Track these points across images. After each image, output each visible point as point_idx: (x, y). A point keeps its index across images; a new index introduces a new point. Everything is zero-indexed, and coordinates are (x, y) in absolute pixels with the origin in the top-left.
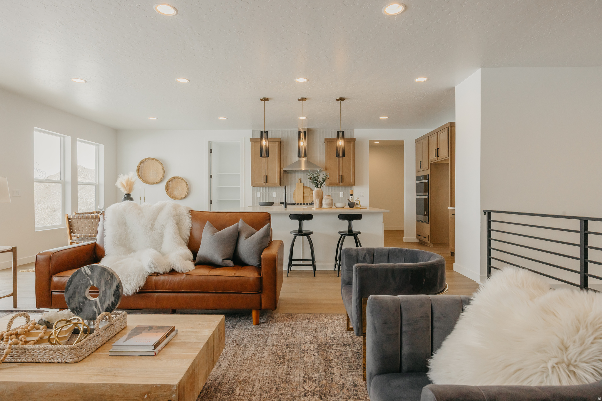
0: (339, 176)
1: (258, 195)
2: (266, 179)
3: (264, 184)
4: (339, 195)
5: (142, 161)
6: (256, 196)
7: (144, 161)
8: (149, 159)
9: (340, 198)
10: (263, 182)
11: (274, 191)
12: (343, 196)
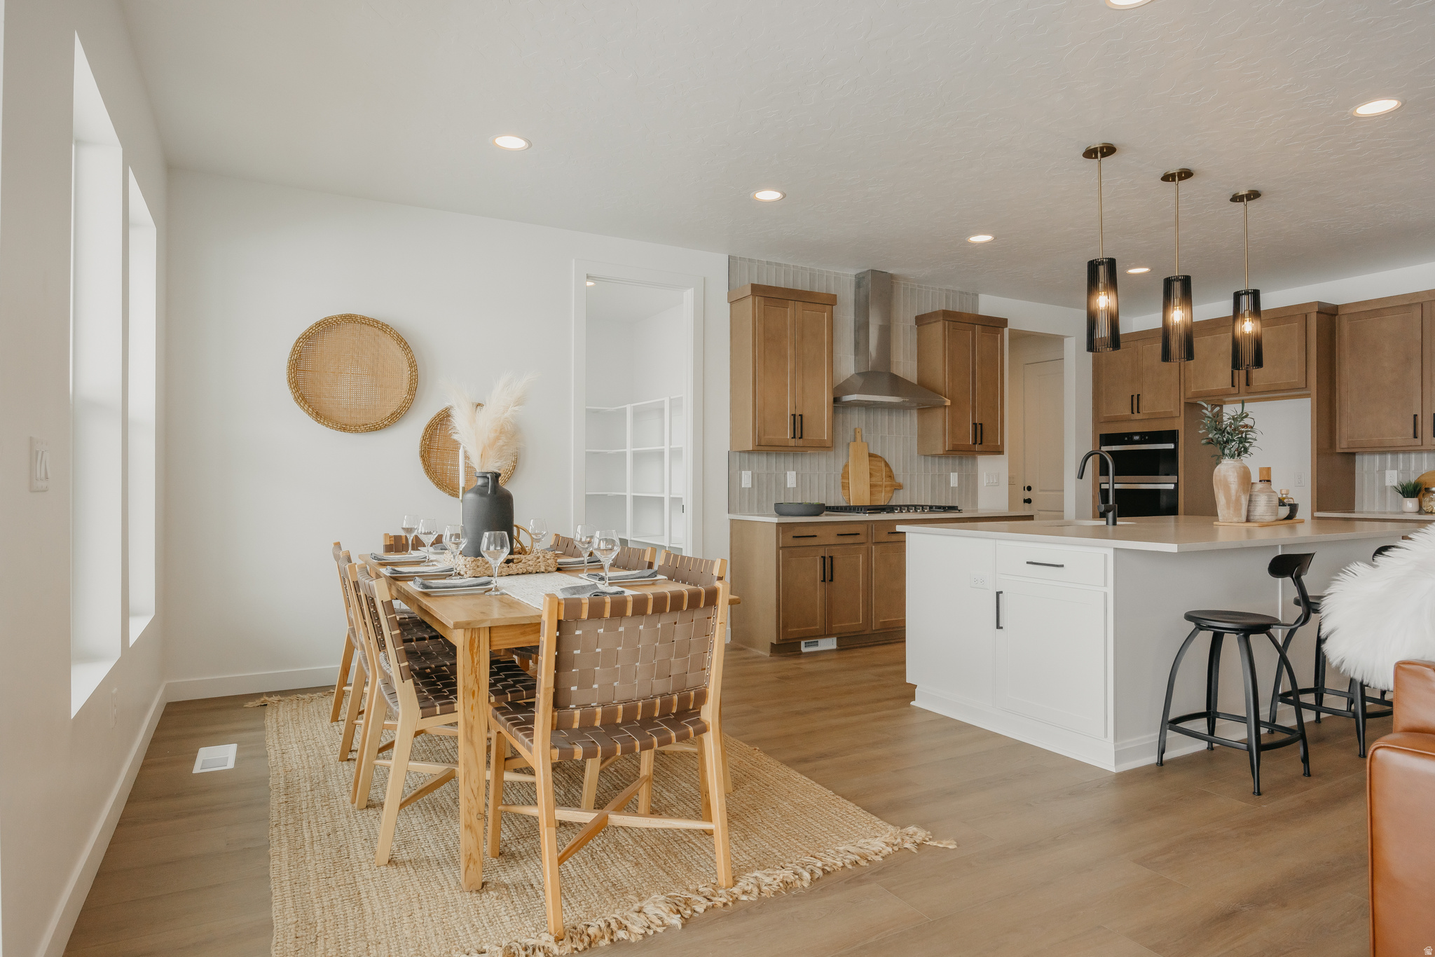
0: (975, 424)
1: (746, 479)
2: (798, 422)
3: (792, 442)
4: (948, 482)
5: (318, 324)
6: (740, 485)
7: (326, 326)
8: (350, 319)
9: (950, 491)
10: (789, 435)
11: (791, 465)
12: (957, 485)
